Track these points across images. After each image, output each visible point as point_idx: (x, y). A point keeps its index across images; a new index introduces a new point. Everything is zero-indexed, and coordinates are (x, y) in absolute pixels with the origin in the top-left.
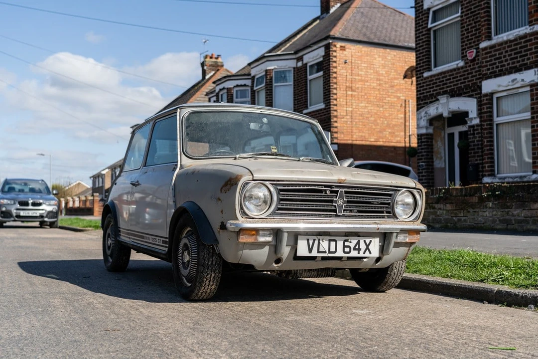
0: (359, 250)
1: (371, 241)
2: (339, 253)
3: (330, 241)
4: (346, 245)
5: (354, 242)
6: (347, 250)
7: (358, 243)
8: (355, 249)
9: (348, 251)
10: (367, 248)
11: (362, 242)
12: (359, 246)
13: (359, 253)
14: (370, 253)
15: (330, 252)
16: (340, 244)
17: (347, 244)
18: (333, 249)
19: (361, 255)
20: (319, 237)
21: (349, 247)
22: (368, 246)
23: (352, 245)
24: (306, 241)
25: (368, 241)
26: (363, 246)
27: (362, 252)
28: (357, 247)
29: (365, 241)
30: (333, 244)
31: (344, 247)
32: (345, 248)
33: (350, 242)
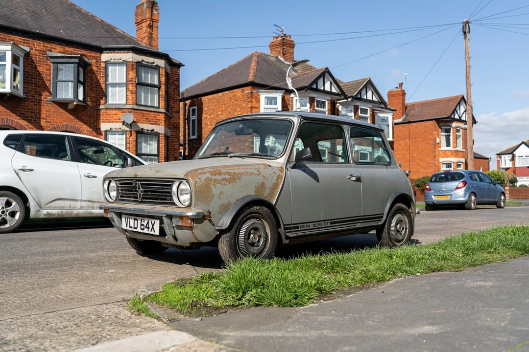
0: (148, 228)
1: (155, 223)
2: (139, 230)
3: (135, 219)
5: (146, 222)
6: (142, 227)
7: (148, 223)
8: (146, 227)
10: (153, 228)
11: (150, 222)
12: (148, 225)
13: (148, 230)
14: (154, 231)
15: (134, 228)
16: (139, 222)
17: (143, 223)
18: (136, 226)
19: (149, 232)
20: (130, 217)
21: (143, 225)
22: (153, 225)
23: (145, 224)
24: (125, 219)
25: (153, 222)
26: (150, 226)
27: (150, 230)
30: (136, 221)
31: (142, 225)
33: (144, 222)
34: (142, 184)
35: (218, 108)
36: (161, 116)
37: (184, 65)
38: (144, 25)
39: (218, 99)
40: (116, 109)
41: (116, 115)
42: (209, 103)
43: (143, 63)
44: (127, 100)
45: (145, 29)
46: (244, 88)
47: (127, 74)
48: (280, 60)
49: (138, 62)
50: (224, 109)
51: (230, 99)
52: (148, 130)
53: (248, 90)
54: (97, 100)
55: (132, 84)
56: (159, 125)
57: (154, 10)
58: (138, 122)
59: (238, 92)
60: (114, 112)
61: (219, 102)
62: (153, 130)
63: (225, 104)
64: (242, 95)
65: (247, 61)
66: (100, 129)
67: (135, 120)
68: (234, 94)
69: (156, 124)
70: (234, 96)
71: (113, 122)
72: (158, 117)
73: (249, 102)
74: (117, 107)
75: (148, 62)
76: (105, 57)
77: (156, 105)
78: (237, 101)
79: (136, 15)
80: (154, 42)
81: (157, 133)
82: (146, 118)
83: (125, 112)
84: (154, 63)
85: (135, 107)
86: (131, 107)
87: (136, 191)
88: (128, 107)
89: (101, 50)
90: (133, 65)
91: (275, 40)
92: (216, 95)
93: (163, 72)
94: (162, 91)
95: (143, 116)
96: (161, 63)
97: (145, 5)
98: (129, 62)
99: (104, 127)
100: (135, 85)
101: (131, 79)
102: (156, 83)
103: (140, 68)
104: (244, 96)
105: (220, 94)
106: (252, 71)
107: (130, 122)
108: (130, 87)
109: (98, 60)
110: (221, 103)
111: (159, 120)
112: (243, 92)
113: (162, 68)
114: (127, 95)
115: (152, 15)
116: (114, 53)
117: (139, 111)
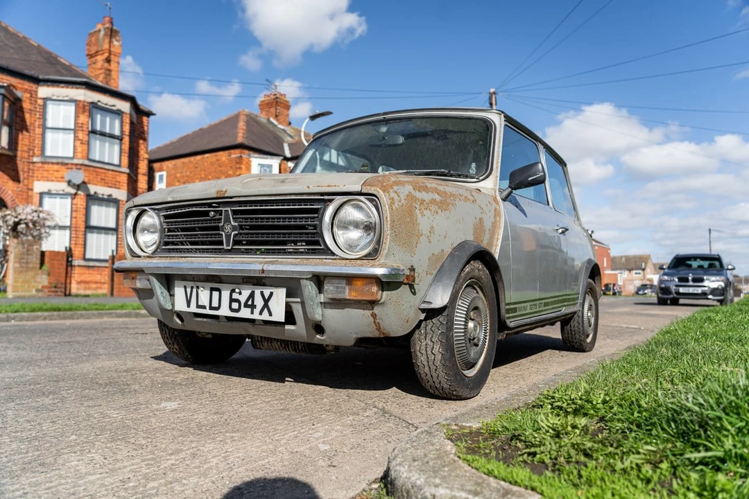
0: (253, 307)
1: (271, 294)
2: (225, 311)
3: (212, 290)
4: (233, 297)
5: (246, 293)
6: (235, 306)
7: (252, 296)
8: (246, 305)
9: (237, 308)
10: (266, 305)
11: (257, 293)
12: (253, 301)
13: (252, 313)
14: (270, 314)
15: (211, 308)
16: (226, 295)
17: (235, 296)
18: (215, 304)
19: (256, 316)
20: (198, 284)
21: (237, 301)
22: (266, 301)
23: (243, 299)
24: (183, 289)
25: (267, 292)
26: (259, 302)
27: (257, 311)
28: (250, 303)
29: (262, 293)
30: (216, 294)
31: (232, 300)
32: (233, 304)
33: (240, 293)
34: (235, 212)
35: (195, 175)
36: (122, 178)
37: (154, 114)
38: (100, 58)
39: (197, 164)
40: (58, 163)
41: (57, 171)
42: (183, 168)
43: (99, 104)
44: (74, 152)
45: (100, 64)
46: (232, 151)
47: (77, 117)
48: (272, 123)
49: (92, 103)
50: (203, 176)
51: (212, 164)
52: (103, 195)
53: (235, 154)
54: (30, 149)
55: (82, 130)
56: (119, 188)
57: (114, 40)
58: (89, 183)
59: (223, 156)
60: (56, 167)
61: (196, 168)
62: (110, 195)
63: (205, 171)
64: (228, 159)
65: (234, 120)
66: (32, 190)
67: (86, 180)
68: (218, 158)
69: (116, 188)
70: (218, 160)
71: (53, 181)
72: (118, 179)
73: (237, 168)
74: (60, 160)
75: (106, 104)
76: (44, 91)
77: (116, 162)
78: (220, 166)
79: (89, 44)
80: (112, 81)
81: (115, 199)
82: (102, 179)
83: (72, 169)
84: (114, 106)
85: (87, 162)
86: (80, 162)
87: (217, 228)
88: (75, 161)
89: (37, 81)
90: (84, 106)
91: (267, 99)
92: (192, 159)
93: (127, 120)
94: (125, 144)
95: (97, 175)
96: (125, 106)
97: (102, 33)
98: (80, 101)
99: (39, 186)
100: (87, 133)
101: (82, 124)
102: (117, 132)
103: (94, 110)
104: (230, 160)
105: (199, 157)
106: (241, 131)
107: (78, 181)
108: (81, 135)
109: (33, 95)
110: (199, 169)
111: (119, 182)
112: (230, 156)
113: (126, 113)
114: (74, 146)
115: (110, 47)
116: (58, 86)
117: (92, 169)
